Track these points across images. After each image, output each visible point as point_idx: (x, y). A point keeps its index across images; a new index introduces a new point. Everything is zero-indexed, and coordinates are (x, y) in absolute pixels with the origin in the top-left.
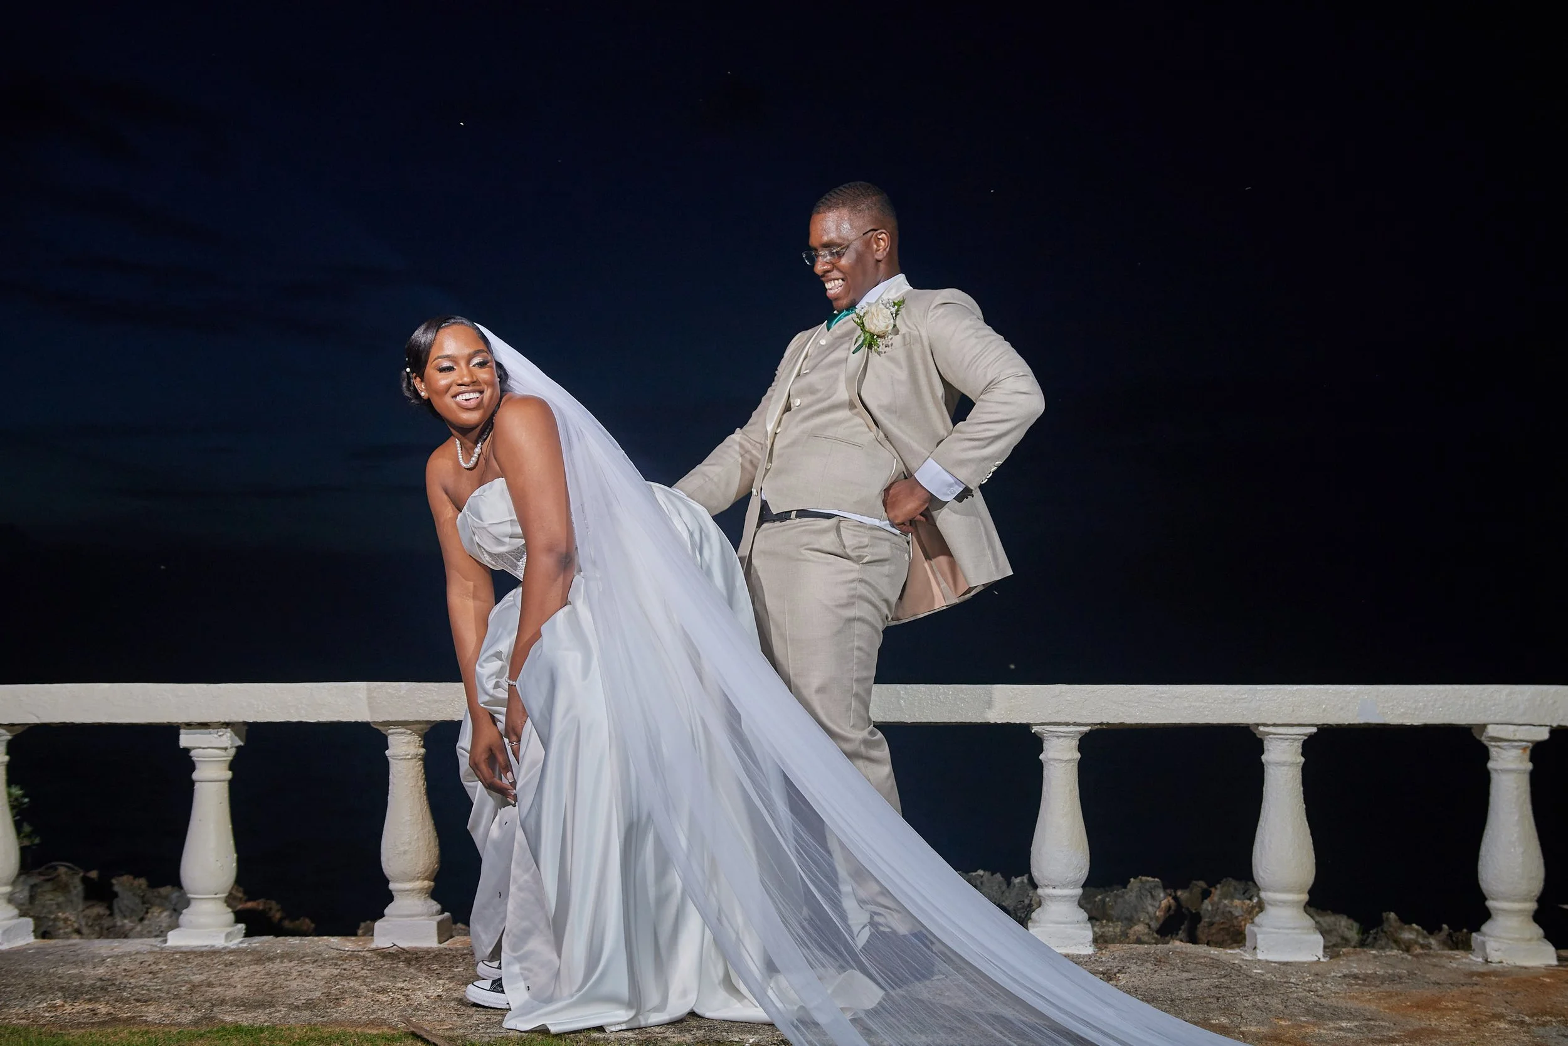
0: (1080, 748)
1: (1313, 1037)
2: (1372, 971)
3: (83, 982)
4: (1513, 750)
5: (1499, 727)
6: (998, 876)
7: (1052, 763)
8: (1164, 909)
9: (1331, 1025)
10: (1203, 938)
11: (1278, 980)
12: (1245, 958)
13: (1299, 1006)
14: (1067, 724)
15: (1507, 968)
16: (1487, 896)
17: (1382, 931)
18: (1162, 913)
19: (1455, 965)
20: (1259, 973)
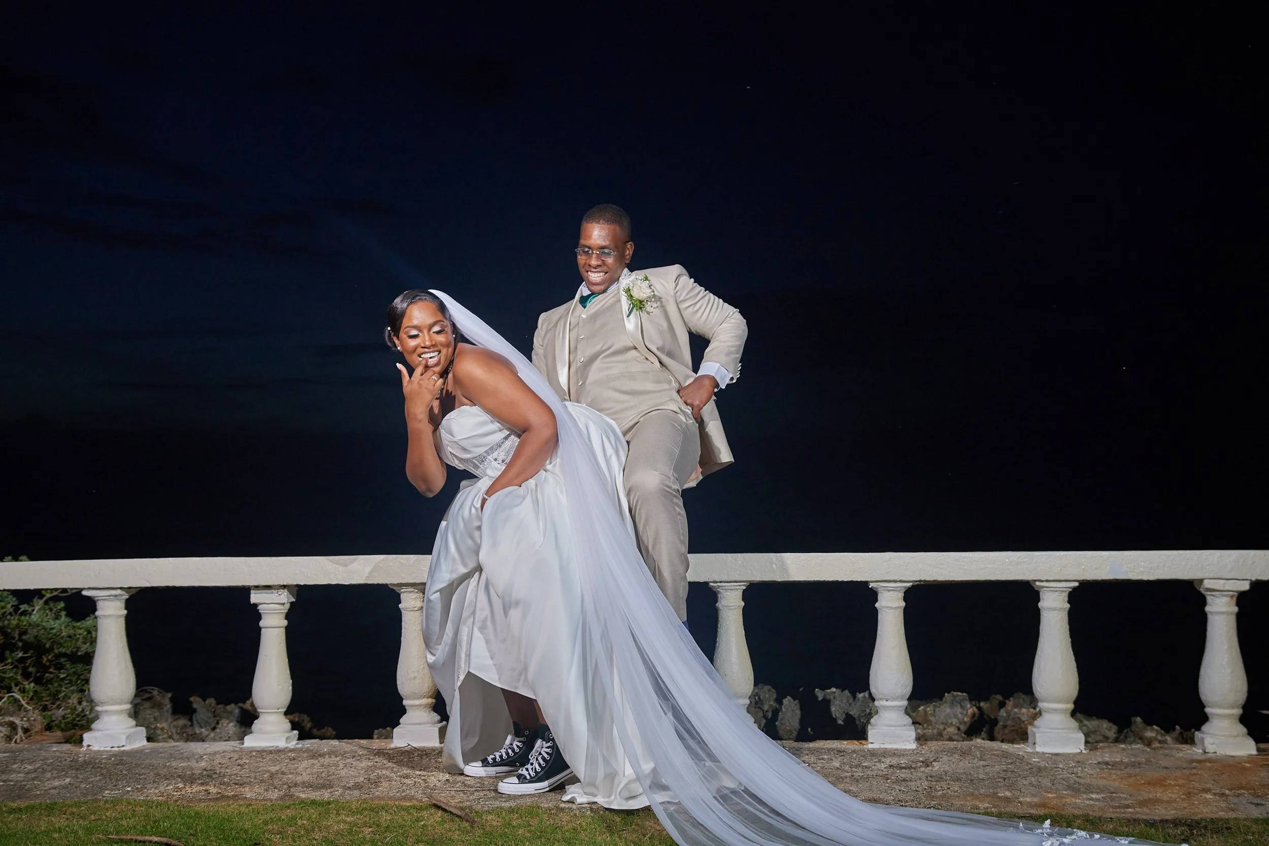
0: (905, 599)
1: (1070, 805)
2: (1120, 759)
3: (193, 772)
4: (1224, 598)
5: (1213, 581)
6: (847, 692)
7: (884, 609)
8: (970, 716)
9: (1085, 796)
10: (999, 736)
11: (1050, 766)
12: (1027, 751)
13: (1063, 784)
14: (895, 581)
15: (1220, 757)
16: (1205, 704)
17: (1131, 731)
18: (969, 719)
19: (1181, 755)
20: (1036, 761)
